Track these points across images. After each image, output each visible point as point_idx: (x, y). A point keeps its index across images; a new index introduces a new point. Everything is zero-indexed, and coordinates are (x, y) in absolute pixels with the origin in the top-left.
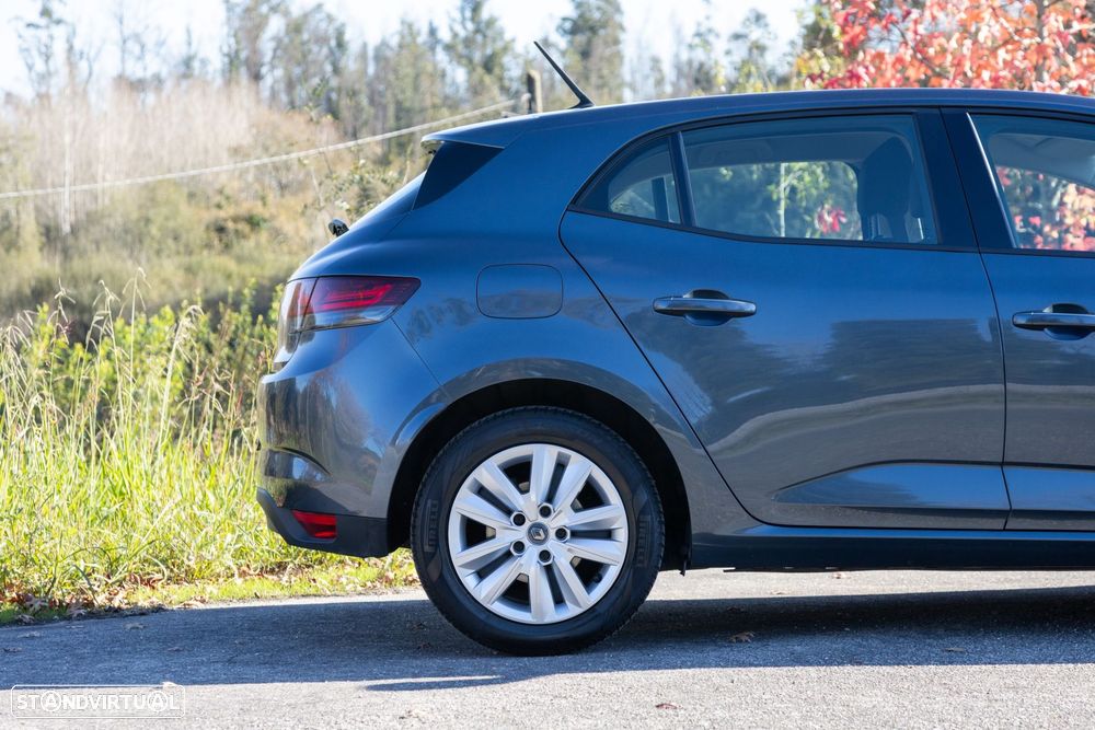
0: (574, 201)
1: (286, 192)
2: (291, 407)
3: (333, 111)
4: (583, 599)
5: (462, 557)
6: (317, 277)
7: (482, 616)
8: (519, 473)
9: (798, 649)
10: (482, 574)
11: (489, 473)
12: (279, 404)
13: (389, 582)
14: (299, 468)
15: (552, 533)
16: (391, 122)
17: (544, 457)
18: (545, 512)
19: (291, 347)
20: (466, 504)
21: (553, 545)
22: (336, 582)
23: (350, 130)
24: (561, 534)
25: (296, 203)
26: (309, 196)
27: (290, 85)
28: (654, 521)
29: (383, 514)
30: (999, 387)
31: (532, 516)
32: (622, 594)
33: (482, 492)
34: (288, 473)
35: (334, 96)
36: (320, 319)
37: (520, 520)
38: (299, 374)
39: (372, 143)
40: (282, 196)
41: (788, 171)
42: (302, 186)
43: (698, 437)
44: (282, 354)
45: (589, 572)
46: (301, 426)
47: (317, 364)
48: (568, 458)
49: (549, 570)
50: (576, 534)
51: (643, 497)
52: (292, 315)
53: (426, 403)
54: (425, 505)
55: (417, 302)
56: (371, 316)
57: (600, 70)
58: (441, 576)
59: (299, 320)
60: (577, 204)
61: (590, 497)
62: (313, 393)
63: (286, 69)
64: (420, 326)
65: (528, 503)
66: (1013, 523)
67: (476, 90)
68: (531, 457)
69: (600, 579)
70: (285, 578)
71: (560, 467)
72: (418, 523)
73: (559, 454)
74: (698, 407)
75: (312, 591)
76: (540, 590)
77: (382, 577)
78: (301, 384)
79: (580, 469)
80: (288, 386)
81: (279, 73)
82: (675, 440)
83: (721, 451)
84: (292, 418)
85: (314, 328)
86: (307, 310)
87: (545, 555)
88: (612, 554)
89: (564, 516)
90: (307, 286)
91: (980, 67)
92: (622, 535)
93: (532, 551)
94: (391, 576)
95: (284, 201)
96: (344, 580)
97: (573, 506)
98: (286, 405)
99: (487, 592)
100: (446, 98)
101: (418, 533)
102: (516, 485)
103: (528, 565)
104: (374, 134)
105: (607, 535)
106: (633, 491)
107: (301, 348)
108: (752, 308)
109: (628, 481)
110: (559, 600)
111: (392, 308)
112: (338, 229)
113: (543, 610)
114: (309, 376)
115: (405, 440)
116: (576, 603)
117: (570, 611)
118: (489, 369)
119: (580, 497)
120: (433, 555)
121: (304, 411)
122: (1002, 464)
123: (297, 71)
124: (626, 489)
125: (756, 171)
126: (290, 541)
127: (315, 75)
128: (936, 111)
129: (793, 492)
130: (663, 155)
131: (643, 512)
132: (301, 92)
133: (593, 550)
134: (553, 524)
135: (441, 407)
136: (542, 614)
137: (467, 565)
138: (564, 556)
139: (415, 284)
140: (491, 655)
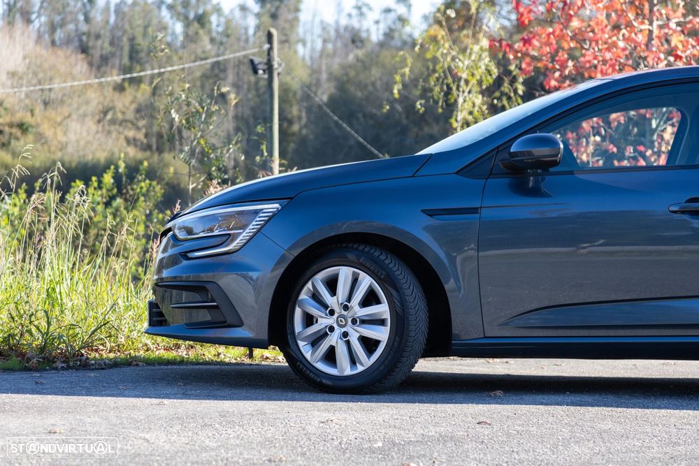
1: (48, 107)
40: (45, 109)
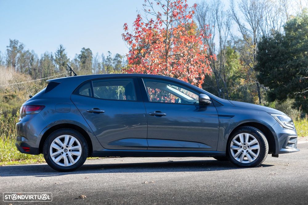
0: (73, 92)
2: (22, 129)
3: (31, 74)
4: (74, 162)
5: (52, 154)
6: (27, 105)
7: (56, 165)
8: (62, 140)
9: (111, 171)
10: (56, 158)
11: (57, 140)
12: (19, 128)
13: (40, 162)
14: (23, 139)
15: (68, 150)
16: (43, 76)
17: (67, 137)
18: (67, 147)
19: (22, 118)
20: (53, 145)
21: (68, 152)
22: (29, 162)
23: (34, 77)
24: (70, 151)
25: (22, 92)
26: (25, 91)
27: (21, 68)
28: (86, 148)
29: (38, 147)
30: (146, 126)
31: (65, 147)
32: (80, 161)
33: (56, 143)
34: (21, 140)
35: (31, 70)
36: (27, 113)
37: (63, 148)
38: (23, 122)
39: (39, 80)
41: (120, 87)
42: (23, 89)
43: (95, 134)
44: (20, 119)
45: (75, 157)
46: (24, 132)
47: (27, 121)
48: (71, 137)
49: (68, 157)
50: (73, 151)
51: (84, 144)
52: (22, 112)
53: (46, 127)
54: (46, 145)
55: (45, 110)
56: (36, 112)
57: (87, 66)
58: (48, 158)
59: (23, 113)
60: (73, 93)
61: (75, 144)
62: (26, 126)
63: (20, 64)
64: (45, 114)
65: (64, 145)
66: (149, 149)
67: (61, 69)
68: (65, 137)
69: (77, 158)
70: (20, 161)
71: (70, 139)
72: (44, 149)
73: (70, 137)
74: (94, 129)
75: (25, 163)
76: (66, 161)
77: (38, 161)
78: (24, 124)
79: (73, 139)
80: (21, 124)
81: (19, 65)
82: (90, 135)
83: (99, 137)
84: (22, 131)
85: (26, 114)
86: (25, 111)
87: (67, 154)
88: (79, 154)
89: (70, 147)
90: (25, 107)
91: (155, 68)
92: (81, 151)
93: (65, 154)
94: (40, 161)
95: (20, 92)
96: (31, 161)
97: (72, 146)
98: (21, 128)
99: (56, 161)
100: (55, 71)
101: (44, 150)
102: (62, 142)
103: (64, 156)
104: (39, 78)
105: (78, 151)
106: (83, 143)
107: (24, 118)
108: (104, 111)
109: (82, 141)
110: (69, 162)
111: (40, 111)
112: (31, 97)
113: (66, 164)
114: (25, 123)
115: (42, 134)
116: (73, 163)
117: (72, 164)
118: (58, 121)
119: (73, 144)
120: (47, 154)
121: (24, 130)
122: (147, 138)
123: (23, 65)
124: (81, 143)
125: (113, 87)
126: (21, 152)
127: (27, 66)
128: (136, 78)
129: (111, 143)
130: (89, 85)
131: (84, 147)
132: (24, 69)
133: (75, 153)
134: (68, 149)
135: (49, 128)
136: (66, 165)
137: (53, 156)
138: (70, 154)
139: (44, 107)
140: (57, 172)
